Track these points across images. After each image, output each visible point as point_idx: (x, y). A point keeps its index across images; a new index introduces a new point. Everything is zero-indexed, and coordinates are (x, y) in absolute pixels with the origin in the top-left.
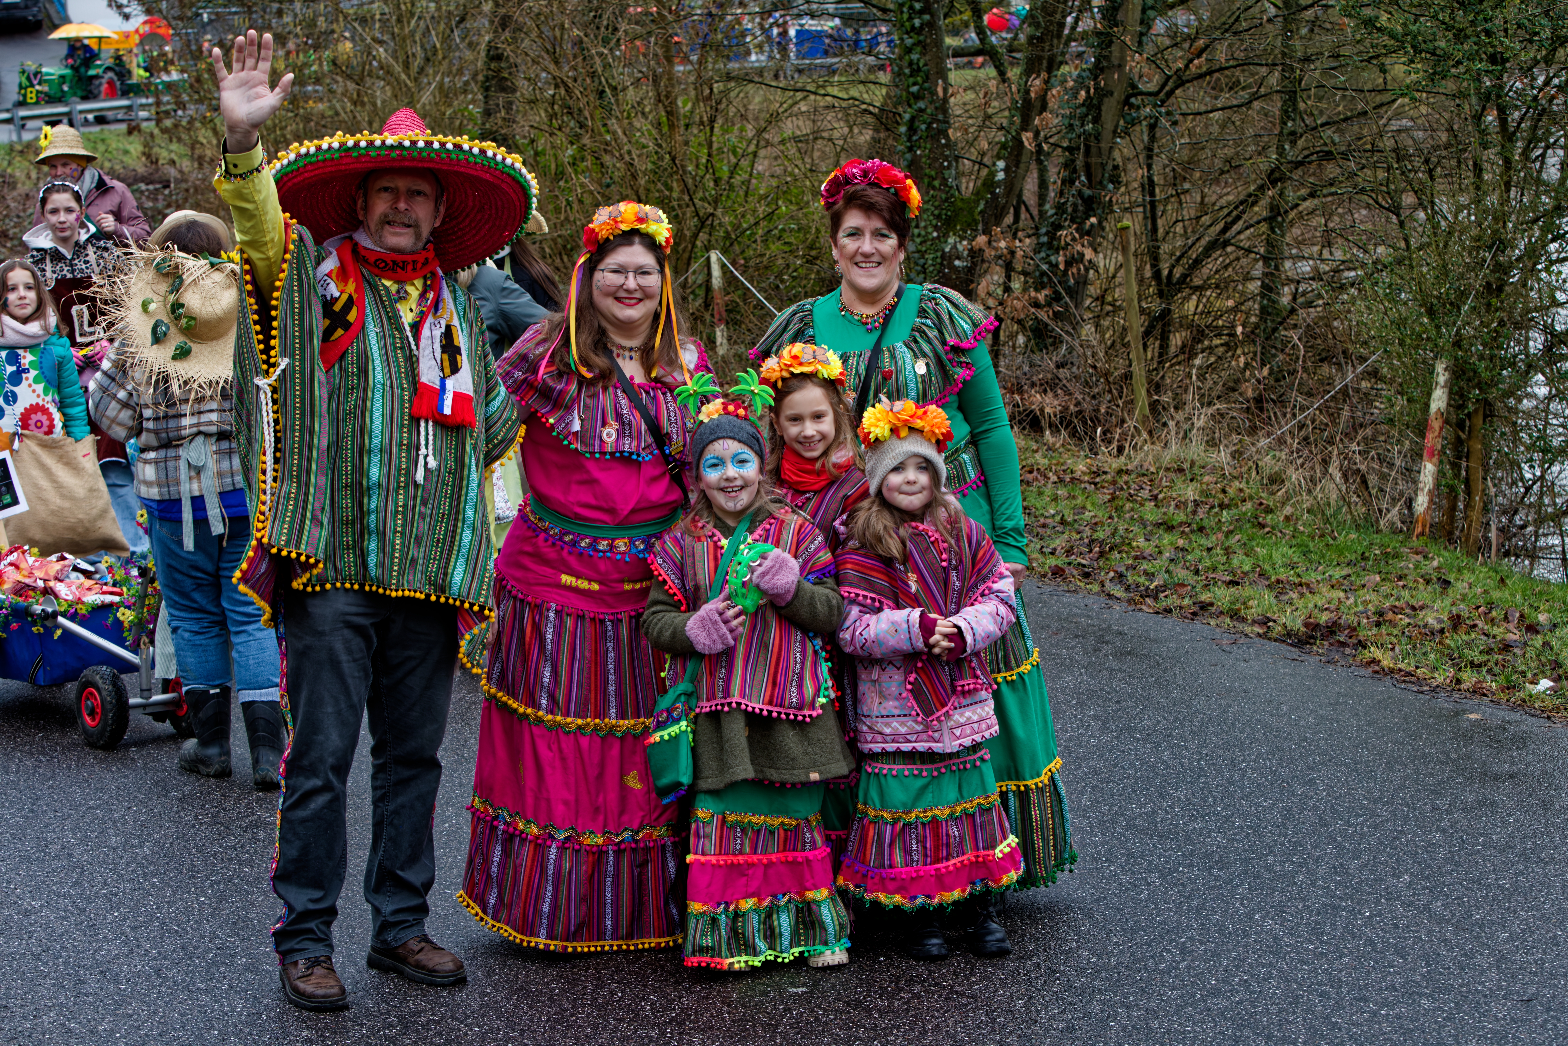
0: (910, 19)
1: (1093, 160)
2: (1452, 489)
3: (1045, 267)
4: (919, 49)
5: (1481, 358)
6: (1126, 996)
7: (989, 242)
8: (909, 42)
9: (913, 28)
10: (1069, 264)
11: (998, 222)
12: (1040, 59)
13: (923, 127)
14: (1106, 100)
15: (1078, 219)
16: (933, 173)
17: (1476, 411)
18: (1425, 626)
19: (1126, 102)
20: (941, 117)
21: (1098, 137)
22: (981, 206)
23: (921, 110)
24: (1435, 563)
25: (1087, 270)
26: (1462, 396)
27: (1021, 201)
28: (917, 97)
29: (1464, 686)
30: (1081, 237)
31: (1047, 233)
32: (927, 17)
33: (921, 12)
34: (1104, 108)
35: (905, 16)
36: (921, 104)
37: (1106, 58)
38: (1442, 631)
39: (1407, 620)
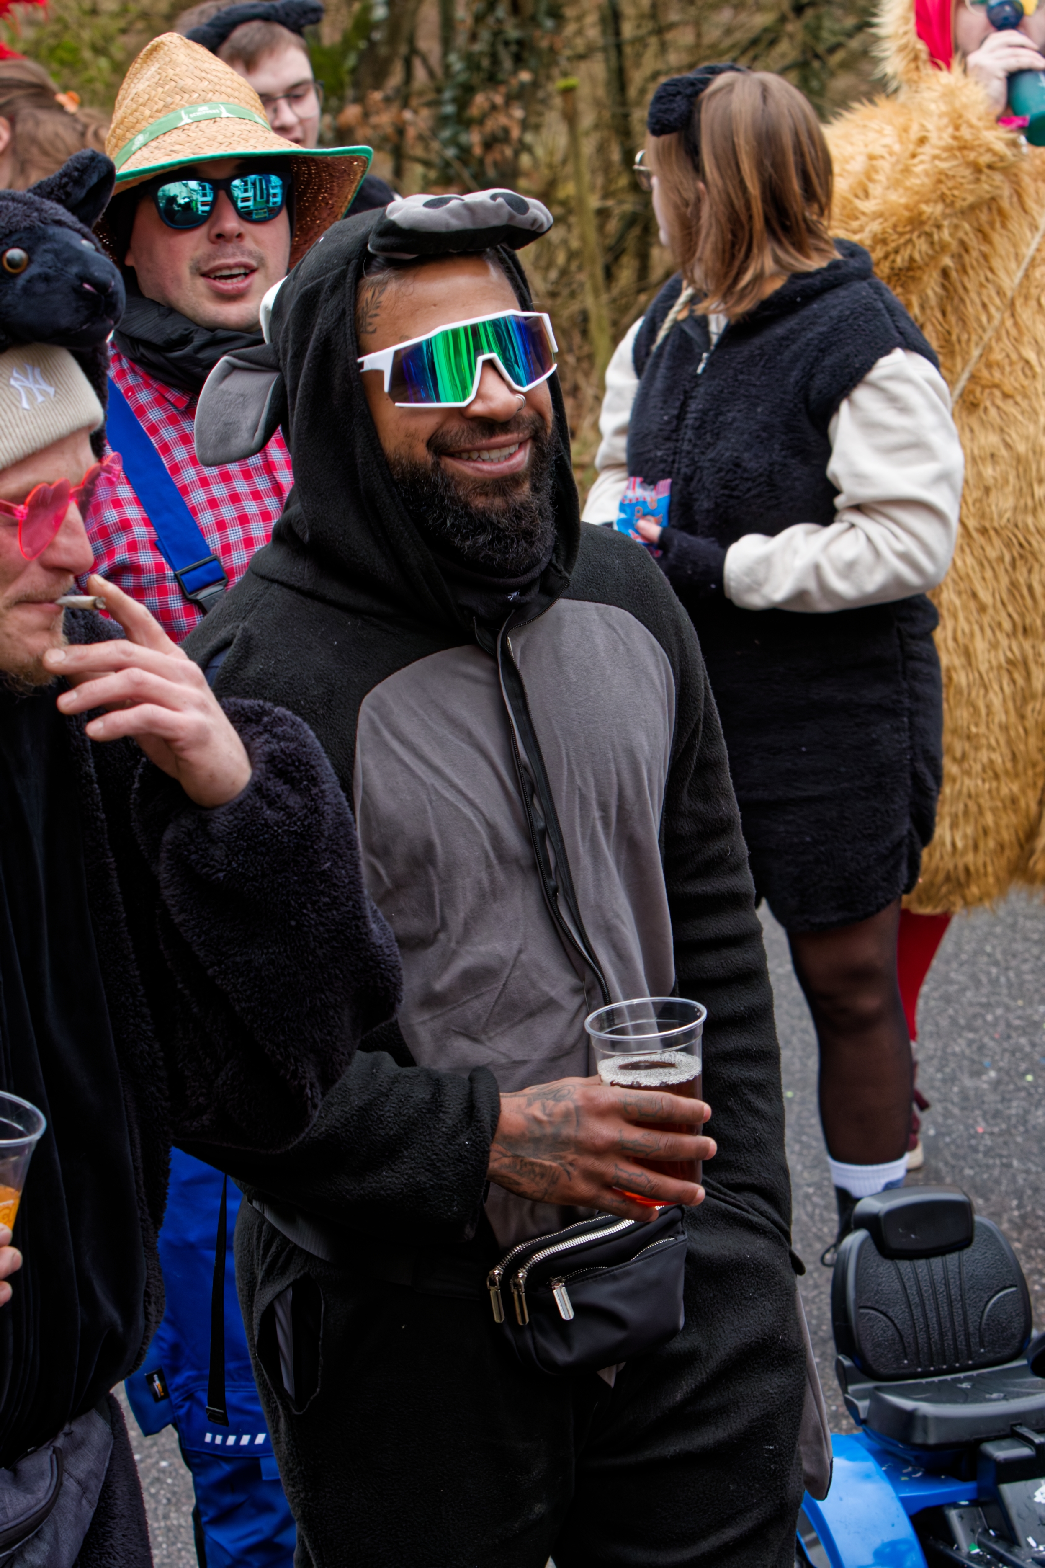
3: (450, 152)
7: (366, 115)
10: (489, 144)
11: (378, 84)
22: (351, 61)
25: (517, 154)
27: (414, 51)
31: (454, 100)
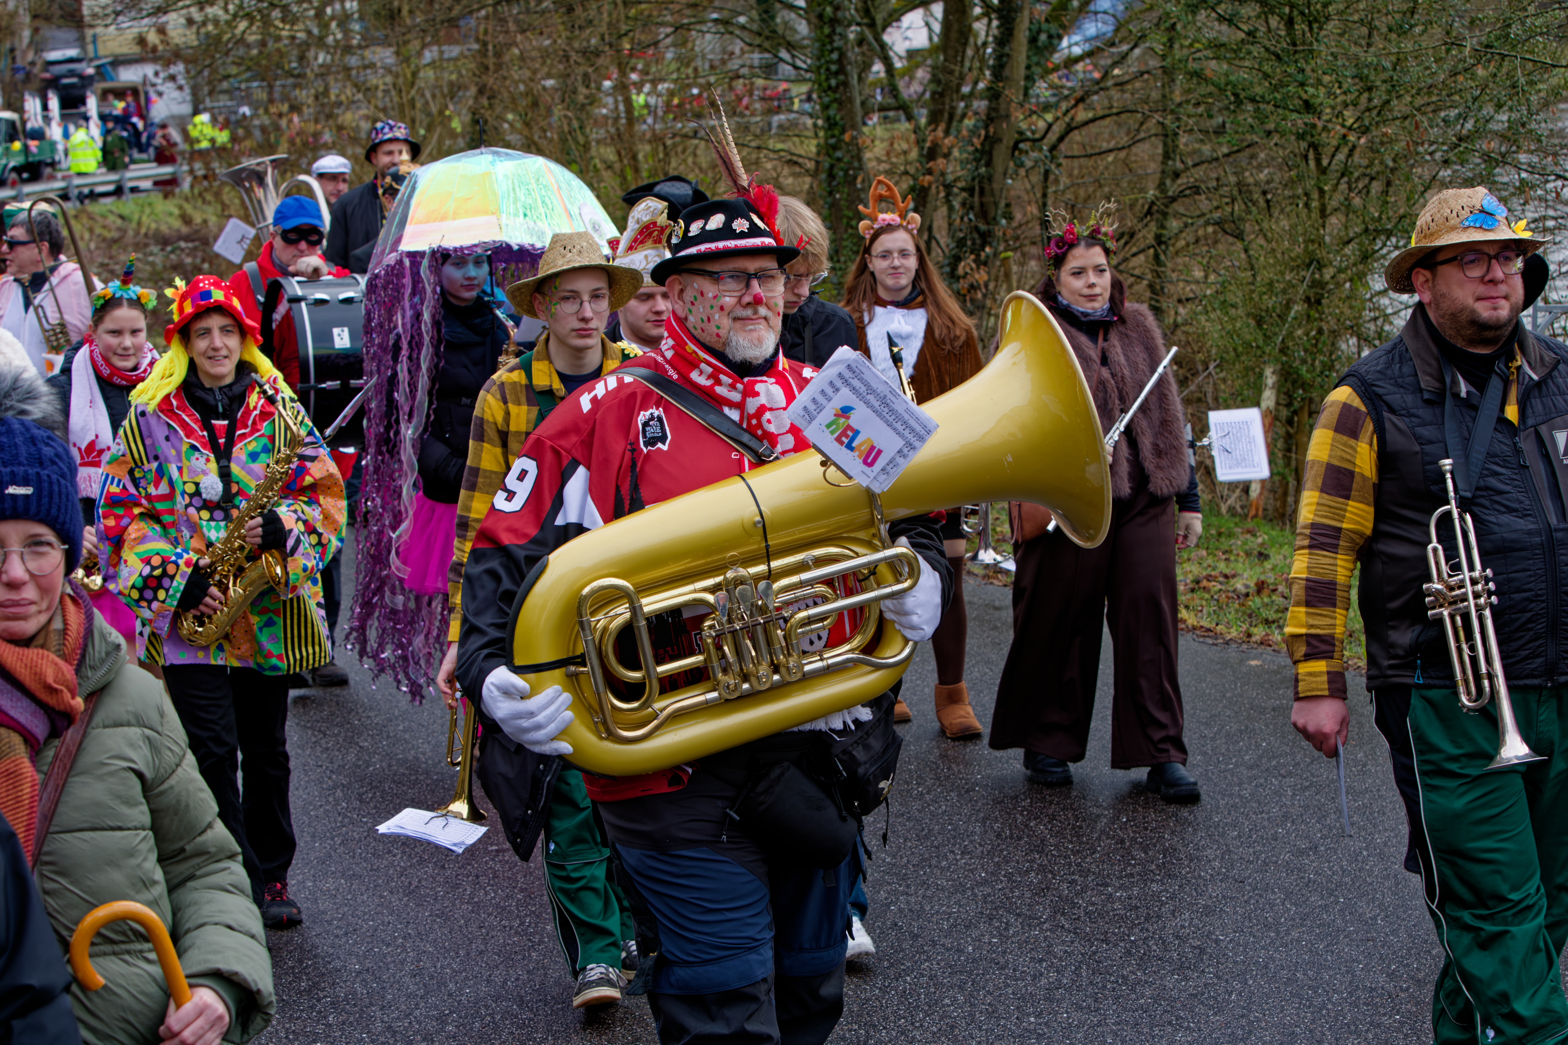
0: (827, 79)
1: (985, 200)
2: (1283, 477)
4: (835, 105)
5: (1304, 361)
6: (908, 886)
8: (826, 100)
9: (830, 88)
12: (941, 112)
13: (841, 174)
14: (996, 146)
15: (976, 251)
16: (850, 214)
17: (1302, 408)
18: (1234, 591)
19: (1015, 147)
20: (856, 164)
21: (990, 179)
23: (839, 160)
24: (1260, 540)
26: (1290, 396)
28: (835, 148)
29: (1253, 639)
30: (978, 268)
32: (841, 77)
33: (836, 74)
34: (995, 153)
35: (823, 77)
36: (839, 154)
37: (996, 110)
38: (1247, 595)
39: (1219, 587)
